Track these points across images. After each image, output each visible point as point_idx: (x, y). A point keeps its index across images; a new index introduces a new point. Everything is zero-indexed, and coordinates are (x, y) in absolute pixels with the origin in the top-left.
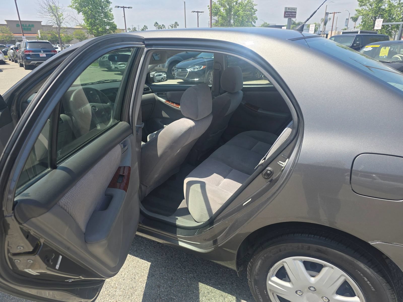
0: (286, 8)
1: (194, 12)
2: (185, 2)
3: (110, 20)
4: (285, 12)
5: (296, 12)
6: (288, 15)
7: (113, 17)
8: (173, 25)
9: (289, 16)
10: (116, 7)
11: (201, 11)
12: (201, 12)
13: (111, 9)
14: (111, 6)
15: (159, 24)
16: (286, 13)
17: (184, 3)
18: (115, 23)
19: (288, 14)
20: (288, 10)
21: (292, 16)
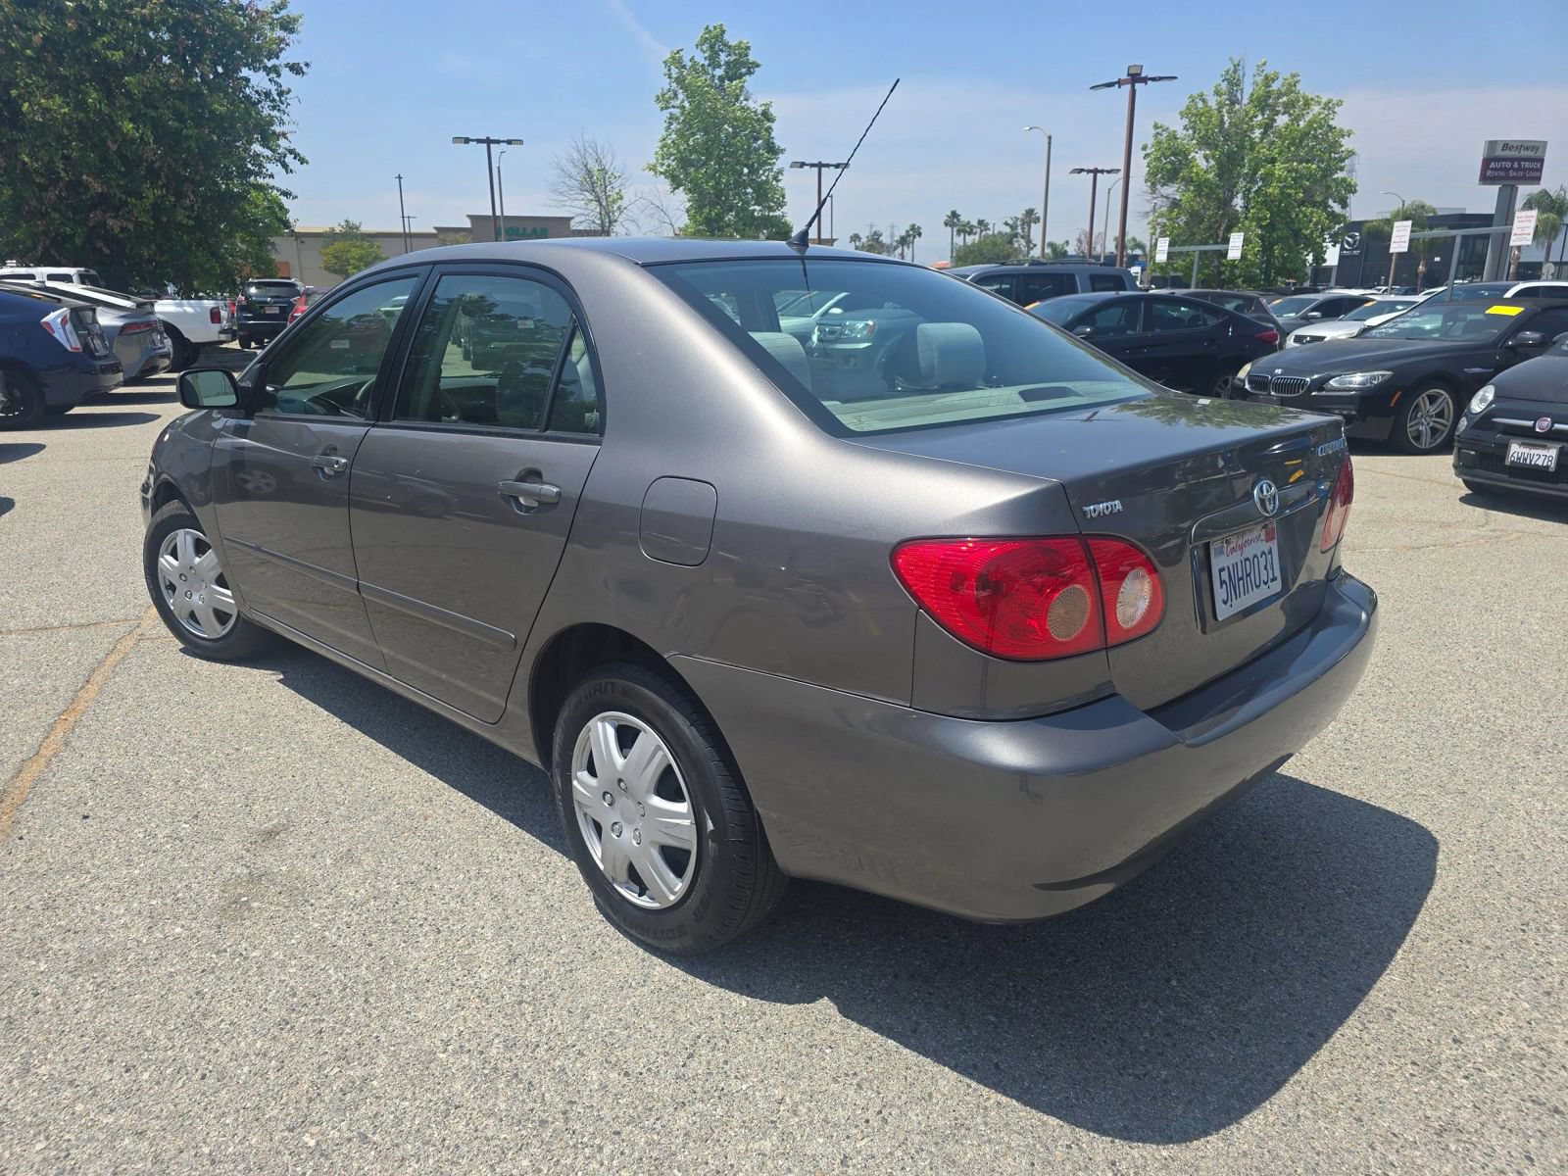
0: (1492, 144)
1: (1082, 170)
2: (1050, 138)
3: (771, 209)
4: (1486, 162)
5: (1542, 161)
6: (1502, 174)
7: (783, 197)
8: (1017, 219)
9: (1507, 178)
10: (794, 165)
11: (1109, 169)
12: (1109, 172)
13: (780, 172)
14: (782, 162)
15: (964, 218)
16: (1492, 165)
17: (1047, 140)
18: (789, 219)
19: (1501, 169)
20: (1499, 153)
21: (1521, 173)
